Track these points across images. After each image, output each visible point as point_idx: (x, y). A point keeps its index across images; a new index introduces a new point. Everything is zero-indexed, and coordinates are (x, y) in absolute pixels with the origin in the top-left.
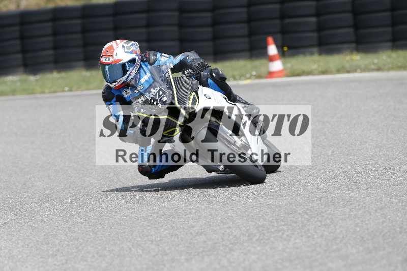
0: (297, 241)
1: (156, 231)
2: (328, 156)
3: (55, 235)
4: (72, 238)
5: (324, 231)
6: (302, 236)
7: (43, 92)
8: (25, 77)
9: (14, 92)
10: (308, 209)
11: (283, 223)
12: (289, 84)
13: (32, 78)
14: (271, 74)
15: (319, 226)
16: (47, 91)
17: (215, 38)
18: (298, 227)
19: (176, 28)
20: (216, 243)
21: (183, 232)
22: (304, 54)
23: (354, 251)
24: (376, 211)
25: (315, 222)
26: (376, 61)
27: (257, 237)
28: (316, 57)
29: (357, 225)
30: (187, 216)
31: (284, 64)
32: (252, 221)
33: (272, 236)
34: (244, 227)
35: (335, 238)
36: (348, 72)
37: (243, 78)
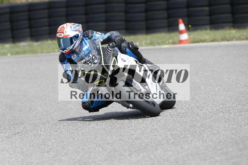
0: (197, 143)
1: (111, 137)
2: (216, 92)
3: (49, 140)
4: (59, 141)
5: (213, 137)
6: (199, 141)
7: (42, 53)
8: (31, 43)
9: (24, 52)
10: (203, 124)
11: (188, 133)
12: (192, 48)
13: (35, 44)
14: (181, 42)
15: (210, 135)
16: (45, 51)
17: (147, 19)
18: (197, 135)
19: (123, 14)
20: (147, 145)
21: (127, 138)
22: (201, 29)
23: (231, 149)
24: (245, 125)
25: (208, 132)
26: (245, 34)
27: (172, 141)
28: (208, 31)
29: (233, 134)
30: (129, 128)
31: (189, 35)
32: (169, 131)
33: (181, 140)
34: (164, 135)
35: (220, 142)
36: (228, 40)
37: (163, 44)
